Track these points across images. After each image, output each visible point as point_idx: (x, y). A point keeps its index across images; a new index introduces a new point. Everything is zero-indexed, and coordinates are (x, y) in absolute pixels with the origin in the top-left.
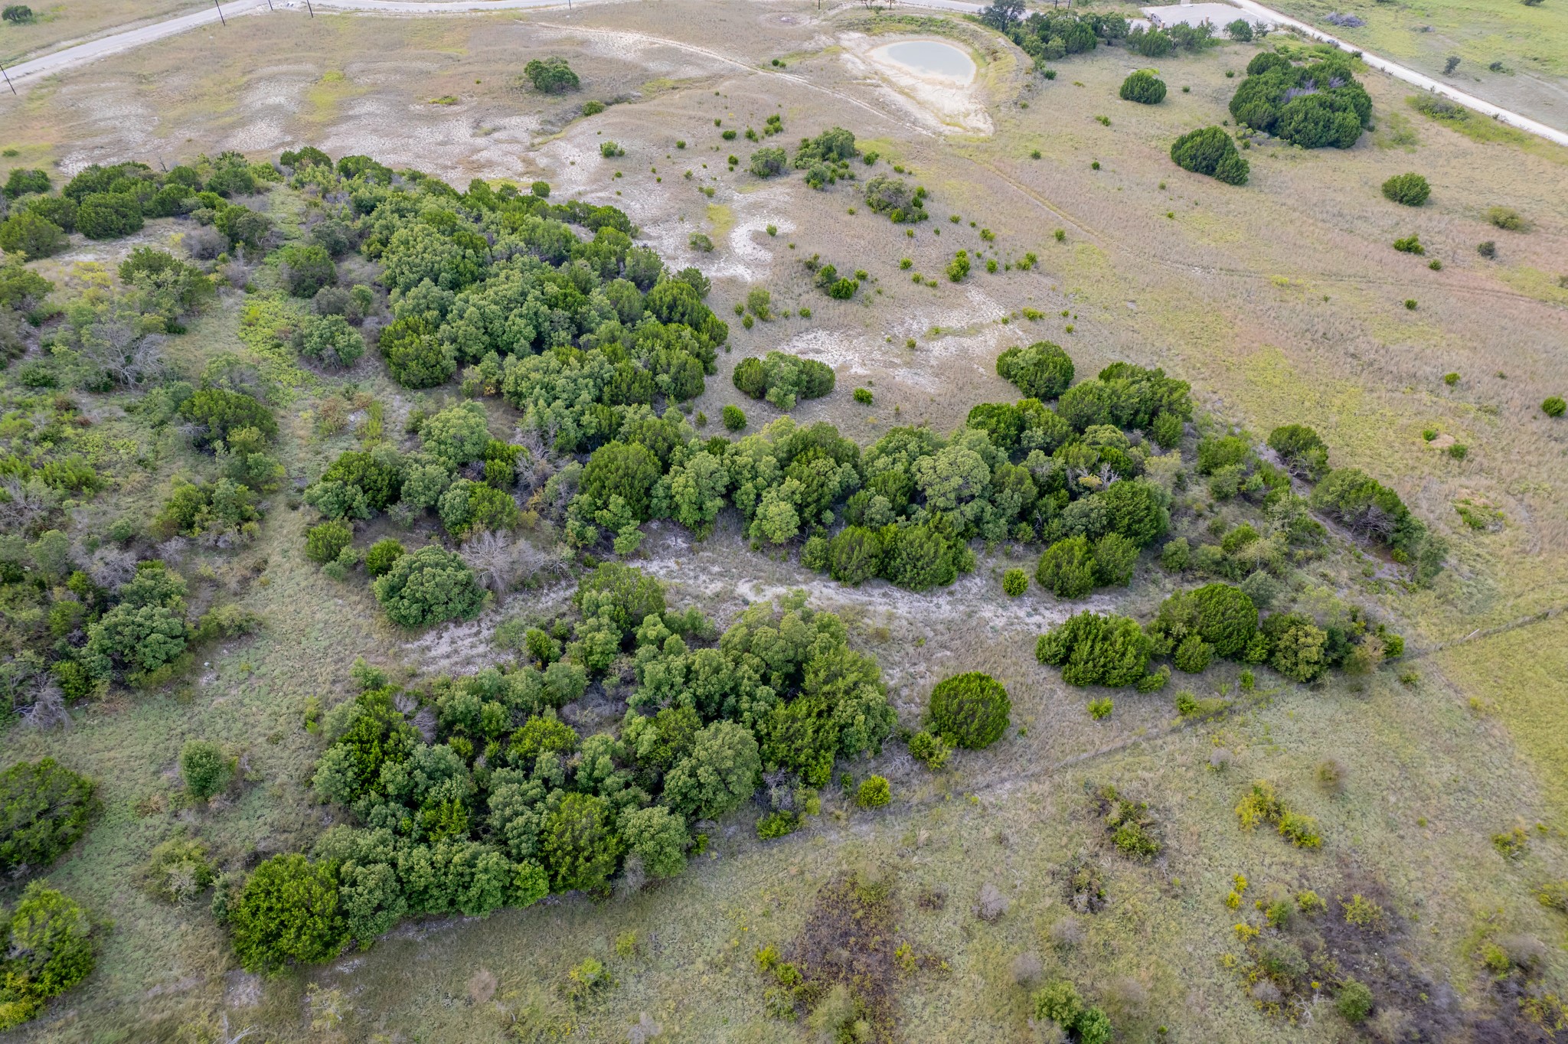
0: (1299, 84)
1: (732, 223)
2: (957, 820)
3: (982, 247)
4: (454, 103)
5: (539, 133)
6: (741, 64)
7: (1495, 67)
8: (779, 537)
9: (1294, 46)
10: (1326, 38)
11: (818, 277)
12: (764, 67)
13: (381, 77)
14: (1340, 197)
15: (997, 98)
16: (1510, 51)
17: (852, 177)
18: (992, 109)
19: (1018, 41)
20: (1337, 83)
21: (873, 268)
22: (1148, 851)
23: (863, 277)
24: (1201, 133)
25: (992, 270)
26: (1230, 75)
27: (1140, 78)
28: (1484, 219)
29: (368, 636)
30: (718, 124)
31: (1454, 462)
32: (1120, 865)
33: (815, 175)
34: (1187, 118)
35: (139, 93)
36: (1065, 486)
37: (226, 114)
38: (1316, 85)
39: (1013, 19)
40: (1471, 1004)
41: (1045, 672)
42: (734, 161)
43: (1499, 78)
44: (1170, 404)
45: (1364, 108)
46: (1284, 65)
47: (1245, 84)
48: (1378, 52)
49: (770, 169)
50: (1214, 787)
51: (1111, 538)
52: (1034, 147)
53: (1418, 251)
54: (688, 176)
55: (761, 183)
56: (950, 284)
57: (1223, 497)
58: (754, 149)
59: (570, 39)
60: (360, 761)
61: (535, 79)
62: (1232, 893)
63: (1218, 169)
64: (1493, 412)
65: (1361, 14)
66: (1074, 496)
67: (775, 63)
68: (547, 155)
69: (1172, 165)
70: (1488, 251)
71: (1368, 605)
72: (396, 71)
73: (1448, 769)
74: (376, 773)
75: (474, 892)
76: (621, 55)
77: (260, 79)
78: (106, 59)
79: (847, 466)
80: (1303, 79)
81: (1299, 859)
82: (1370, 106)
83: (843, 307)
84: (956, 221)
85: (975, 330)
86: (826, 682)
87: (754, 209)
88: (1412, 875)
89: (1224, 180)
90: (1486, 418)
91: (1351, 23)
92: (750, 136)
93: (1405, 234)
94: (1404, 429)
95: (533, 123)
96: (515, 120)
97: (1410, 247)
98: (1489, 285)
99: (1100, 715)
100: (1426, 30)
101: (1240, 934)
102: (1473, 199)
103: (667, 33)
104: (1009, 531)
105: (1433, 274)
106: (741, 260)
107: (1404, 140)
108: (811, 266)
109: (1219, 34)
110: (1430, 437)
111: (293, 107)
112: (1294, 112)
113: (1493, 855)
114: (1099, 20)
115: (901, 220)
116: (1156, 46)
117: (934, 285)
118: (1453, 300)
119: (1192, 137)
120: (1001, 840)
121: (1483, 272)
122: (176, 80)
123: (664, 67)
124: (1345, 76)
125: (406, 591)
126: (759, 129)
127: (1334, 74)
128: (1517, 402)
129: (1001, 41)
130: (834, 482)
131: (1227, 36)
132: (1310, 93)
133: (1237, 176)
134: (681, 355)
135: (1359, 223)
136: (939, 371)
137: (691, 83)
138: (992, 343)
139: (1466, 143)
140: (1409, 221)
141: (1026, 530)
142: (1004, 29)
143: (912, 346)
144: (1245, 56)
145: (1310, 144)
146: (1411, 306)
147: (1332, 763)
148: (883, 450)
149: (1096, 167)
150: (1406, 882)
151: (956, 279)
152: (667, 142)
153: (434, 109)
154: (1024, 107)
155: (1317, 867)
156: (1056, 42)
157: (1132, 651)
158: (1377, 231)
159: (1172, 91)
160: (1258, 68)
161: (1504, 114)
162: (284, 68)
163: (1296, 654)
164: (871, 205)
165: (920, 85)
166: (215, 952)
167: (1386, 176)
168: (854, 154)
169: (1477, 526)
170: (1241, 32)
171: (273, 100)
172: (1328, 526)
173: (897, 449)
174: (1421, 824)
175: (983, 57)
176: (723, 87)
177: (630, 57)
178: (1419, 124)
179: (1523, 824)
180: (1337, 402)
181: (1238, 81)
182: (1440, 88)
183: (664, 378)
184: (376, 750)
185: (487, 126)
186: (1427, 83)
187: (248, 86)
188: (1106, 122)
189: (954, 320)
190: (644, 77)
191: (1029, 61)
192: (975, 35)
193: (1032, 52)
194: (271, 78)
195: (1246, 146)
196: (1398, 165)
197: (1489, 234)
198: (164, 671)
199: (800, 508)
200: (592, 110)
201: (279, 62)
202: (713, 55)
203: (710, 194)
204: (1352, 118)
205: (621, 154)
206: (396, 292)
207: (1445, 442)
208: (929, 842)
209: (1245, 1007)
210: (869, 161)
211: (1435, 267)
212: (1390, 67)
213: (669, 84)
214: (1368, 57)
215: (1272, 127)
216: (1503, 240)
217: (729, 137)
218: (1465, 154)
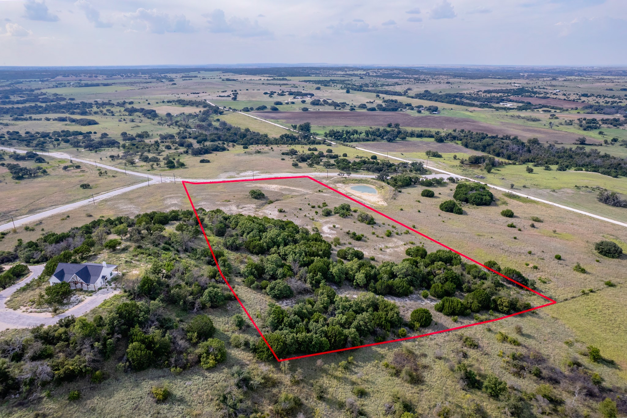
0: (471, 190)
1: (322, 226)
2: (425, 341)
3: (394, 229)
4: (229, 201)
5: (256, 208)
6: (309, 192)
7: (524, 187)
8: (362, 284)
9: (467, 183)
10: (476, 181)
11: (351, 235)
12: (316, 192)
13: (204, 196)
14: (490, 216)
15: (386, 197)
16: (528, 184)
17: (352, 215)
18: (386, 200)
19: (388, 183)
20: (481, 190)
21: (365, 235)
22: (475, 346)
23: (363, 236)
24: (447, 202)
25: (397, 234)
26: (451, 190)
27: (426, 190)
28: (530, 220)
29: (266, 301)
30: (309, 204)
31: (535, 270)
32: (468, 349)
33: (342, 214)
34: (442, 200)
35: (132, 202)
36: (432, 274)
37: (161, 206)
38: (476, 190)
39: (386, 178)
40: (567, 373)
41: (438, 313)
42: (317, 213)
43: (526, 189)
44: (455, 258)
45: (491, 196)
46: (466, 186)
47: (456, 191)
48: (491, 184)
49: (328, 214)
50: (489, 334)
51: (447, 283)
52: (400, 208)
53: (514, 227)
54: (305, 216)
55: (326, 217)
56: (387, 238)
57: (475, 278)
58: (321, 210)
59: (256, 187)
60: (278, 318)
61: (252, 195)
62: (499, 353)
63: (454, 211)
64: (543, 259)
65: (484, 176)
66: (435, 276)
67: (319, 191)
68: (262, 212)
69: (441, 211)
70: (533, 226)
71: (519, 296)
72: (208, 195)
73: (549, 330)
74: (283, 321)
75: (313, 343)
76: (273, 190)
77: (167, 198)
78: (117, 195)
79: (374, 269)
80: (472, 189)
81: (515, 347)
82: (492, 195)
83: (360, 242)
84: (384, 224)
85: (398, 247)
86: (385, 307)
87: (327, 223)
88: (545, 350)
89: (457, 213)
90: (541, 261)
91: (482, 178)
92: (319, 207)
93: (510, 223)
94: (520, 264)
95: (254, 206)
96: (248, 205)
97: (512, 226)
98: (535, 234)
99: (456, 321)
100: (503, 179)
101: (504, 361)
102: (526, 215)
103: (284, 185)
104: (420, 285)
105: (519, 232)
106: (327, 233)
107: (505, 203)
108: (348, 233)
109: (445, 181)
110: (527, 265)
111: (180, 204)
112: (471, 197)
113: (565, 346)
114: (410, 178)
115: (369, 224)
116: (429, 184)
117: (383, 238)
118: (526, 237)
119: (445, 203)
120: (437, 344)
121: (533, 231)
122: (141, 199)
123: (287, 193)
124: (484, 188)
125: (277, 287)
126: (321, 205)
127: (481, 188)
128: (548, 257)
129: (384, 184)
130: (372, 273)
131: (448, 181)
132: (474, 192)
133: (460, 212)
134: (324, 248)
135: (497, 222)
136: (390, 255)
137: (296, 196)
138: (403, 249)
139: (521, 203)
140: (511, 221)
141: (425, 284)
142: (383, 181)
143: (381, 250)
144: (454, 186)
145: (479, 204)
146: (515, 238)
147: (518, 326)
148: (383, 266)
149: (419, 211)
150: (544, 352)
151: (388, 236)
152: (296, 209)
153: (225, 203)
154: (395, 199)
155: (520, 348)
156: (400, 183)
157: (459, 304)
158: (502, 223)
159: (436, 194)
160: (460, 187)
161: (529, 197)
162: (173, 195)
163: (502, 305)
164: (359, 221)
165: (362, 196)
166: (251, 357)
167: (501, 211)
168: (350, 210)
169: (545, 283)
170: (452, 180)
171: (173, 202)
172: (505, 283)
173: (386, 266)
174: (545, 340)
175: (379, 188)
176: (307, 197)
177: (276, 190)
178: (507, 199)
179: (571, 339)
180: (501, 259)
181: (454, 191)
182: (510, 191)
183: (320, 253)
184: (281, 315)
185: (240, 207)
186: (507, 191)
187: (164, 200)
188: (419, 202)
189: (390, 245)
190: (282, 195)
191: (393, 188)
192: (375, 182)
193: (394, 186)
194: (170, 198)
195: (461, 206)
196: (504, 208)
197: (531, 222)
198: (221, 303)
199: (366, 277)
200: (271, 202)
201: (171, 194)
202: (300, 189)
203: (313, 220)
204: (488, 198)
205: (284, 211)
206: (245, 234)
207: (531, 265)
208: (419, 345)
209: (509, 375)
210: (355, 211)
211: (520, 230)
212: (495, 187)
213: (290, 196)
214: (488, 185)
215: (467, 201)
216: (536, 224)
217: (313, 207)
218: (521, 206)
